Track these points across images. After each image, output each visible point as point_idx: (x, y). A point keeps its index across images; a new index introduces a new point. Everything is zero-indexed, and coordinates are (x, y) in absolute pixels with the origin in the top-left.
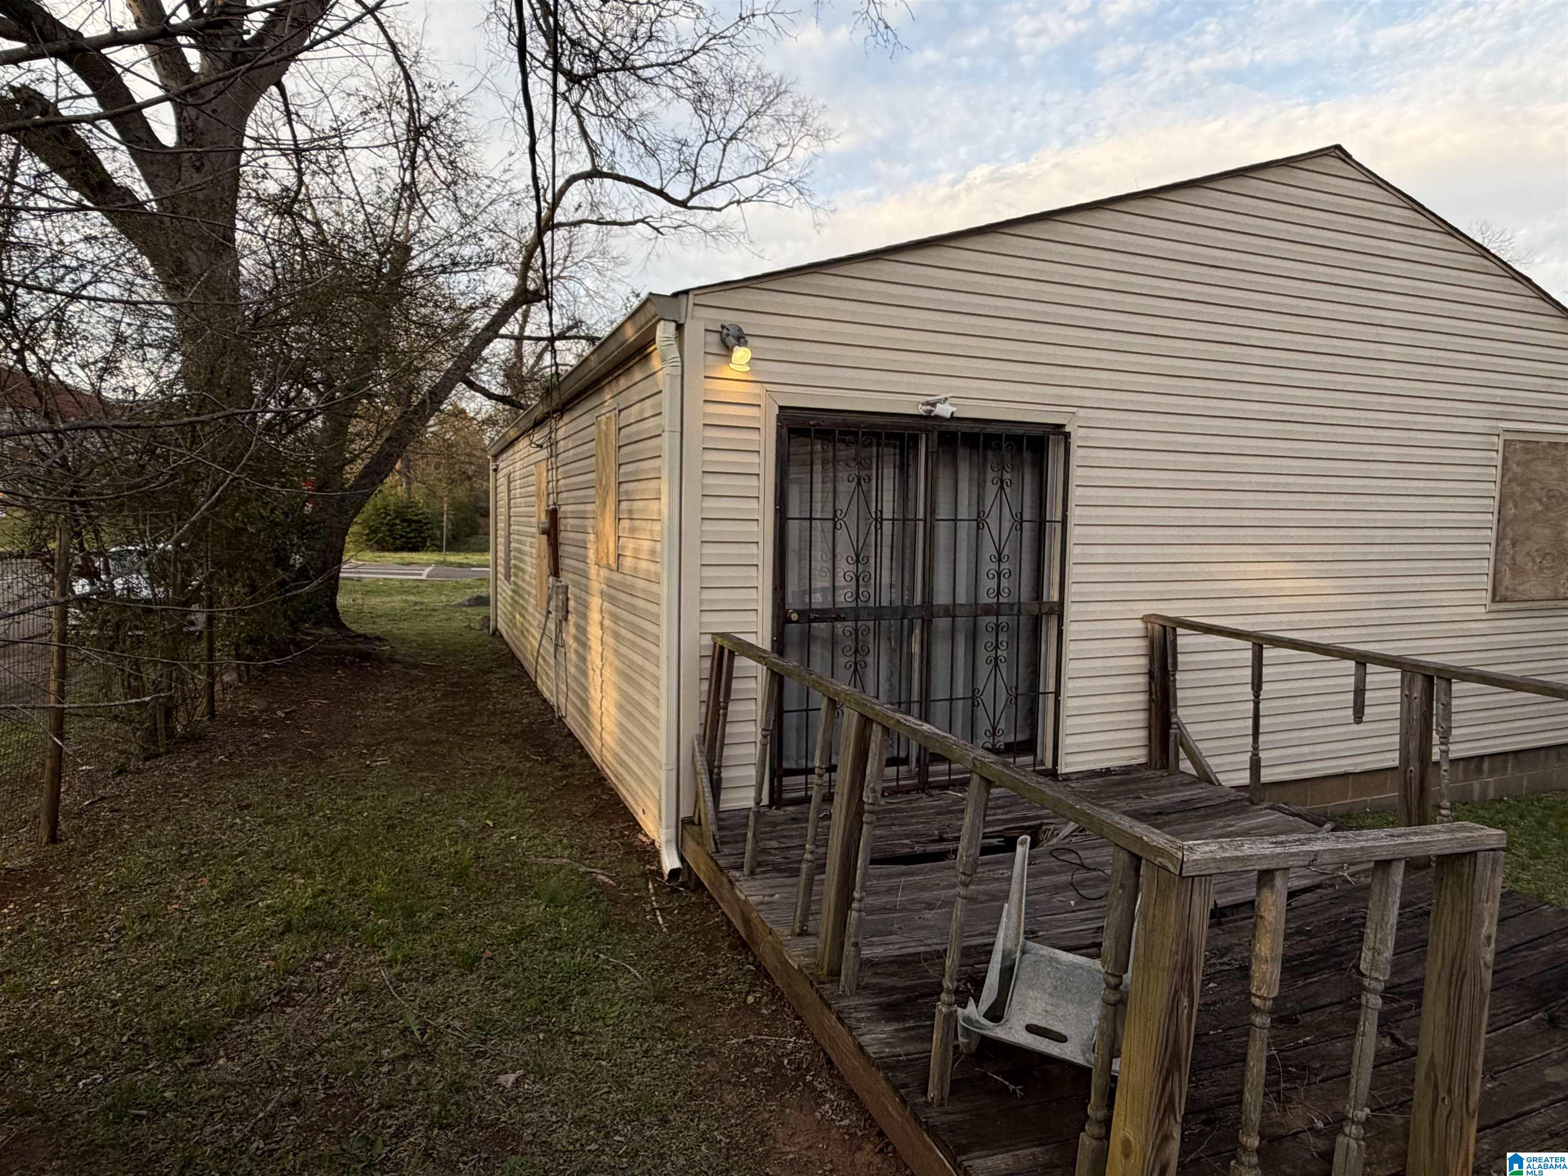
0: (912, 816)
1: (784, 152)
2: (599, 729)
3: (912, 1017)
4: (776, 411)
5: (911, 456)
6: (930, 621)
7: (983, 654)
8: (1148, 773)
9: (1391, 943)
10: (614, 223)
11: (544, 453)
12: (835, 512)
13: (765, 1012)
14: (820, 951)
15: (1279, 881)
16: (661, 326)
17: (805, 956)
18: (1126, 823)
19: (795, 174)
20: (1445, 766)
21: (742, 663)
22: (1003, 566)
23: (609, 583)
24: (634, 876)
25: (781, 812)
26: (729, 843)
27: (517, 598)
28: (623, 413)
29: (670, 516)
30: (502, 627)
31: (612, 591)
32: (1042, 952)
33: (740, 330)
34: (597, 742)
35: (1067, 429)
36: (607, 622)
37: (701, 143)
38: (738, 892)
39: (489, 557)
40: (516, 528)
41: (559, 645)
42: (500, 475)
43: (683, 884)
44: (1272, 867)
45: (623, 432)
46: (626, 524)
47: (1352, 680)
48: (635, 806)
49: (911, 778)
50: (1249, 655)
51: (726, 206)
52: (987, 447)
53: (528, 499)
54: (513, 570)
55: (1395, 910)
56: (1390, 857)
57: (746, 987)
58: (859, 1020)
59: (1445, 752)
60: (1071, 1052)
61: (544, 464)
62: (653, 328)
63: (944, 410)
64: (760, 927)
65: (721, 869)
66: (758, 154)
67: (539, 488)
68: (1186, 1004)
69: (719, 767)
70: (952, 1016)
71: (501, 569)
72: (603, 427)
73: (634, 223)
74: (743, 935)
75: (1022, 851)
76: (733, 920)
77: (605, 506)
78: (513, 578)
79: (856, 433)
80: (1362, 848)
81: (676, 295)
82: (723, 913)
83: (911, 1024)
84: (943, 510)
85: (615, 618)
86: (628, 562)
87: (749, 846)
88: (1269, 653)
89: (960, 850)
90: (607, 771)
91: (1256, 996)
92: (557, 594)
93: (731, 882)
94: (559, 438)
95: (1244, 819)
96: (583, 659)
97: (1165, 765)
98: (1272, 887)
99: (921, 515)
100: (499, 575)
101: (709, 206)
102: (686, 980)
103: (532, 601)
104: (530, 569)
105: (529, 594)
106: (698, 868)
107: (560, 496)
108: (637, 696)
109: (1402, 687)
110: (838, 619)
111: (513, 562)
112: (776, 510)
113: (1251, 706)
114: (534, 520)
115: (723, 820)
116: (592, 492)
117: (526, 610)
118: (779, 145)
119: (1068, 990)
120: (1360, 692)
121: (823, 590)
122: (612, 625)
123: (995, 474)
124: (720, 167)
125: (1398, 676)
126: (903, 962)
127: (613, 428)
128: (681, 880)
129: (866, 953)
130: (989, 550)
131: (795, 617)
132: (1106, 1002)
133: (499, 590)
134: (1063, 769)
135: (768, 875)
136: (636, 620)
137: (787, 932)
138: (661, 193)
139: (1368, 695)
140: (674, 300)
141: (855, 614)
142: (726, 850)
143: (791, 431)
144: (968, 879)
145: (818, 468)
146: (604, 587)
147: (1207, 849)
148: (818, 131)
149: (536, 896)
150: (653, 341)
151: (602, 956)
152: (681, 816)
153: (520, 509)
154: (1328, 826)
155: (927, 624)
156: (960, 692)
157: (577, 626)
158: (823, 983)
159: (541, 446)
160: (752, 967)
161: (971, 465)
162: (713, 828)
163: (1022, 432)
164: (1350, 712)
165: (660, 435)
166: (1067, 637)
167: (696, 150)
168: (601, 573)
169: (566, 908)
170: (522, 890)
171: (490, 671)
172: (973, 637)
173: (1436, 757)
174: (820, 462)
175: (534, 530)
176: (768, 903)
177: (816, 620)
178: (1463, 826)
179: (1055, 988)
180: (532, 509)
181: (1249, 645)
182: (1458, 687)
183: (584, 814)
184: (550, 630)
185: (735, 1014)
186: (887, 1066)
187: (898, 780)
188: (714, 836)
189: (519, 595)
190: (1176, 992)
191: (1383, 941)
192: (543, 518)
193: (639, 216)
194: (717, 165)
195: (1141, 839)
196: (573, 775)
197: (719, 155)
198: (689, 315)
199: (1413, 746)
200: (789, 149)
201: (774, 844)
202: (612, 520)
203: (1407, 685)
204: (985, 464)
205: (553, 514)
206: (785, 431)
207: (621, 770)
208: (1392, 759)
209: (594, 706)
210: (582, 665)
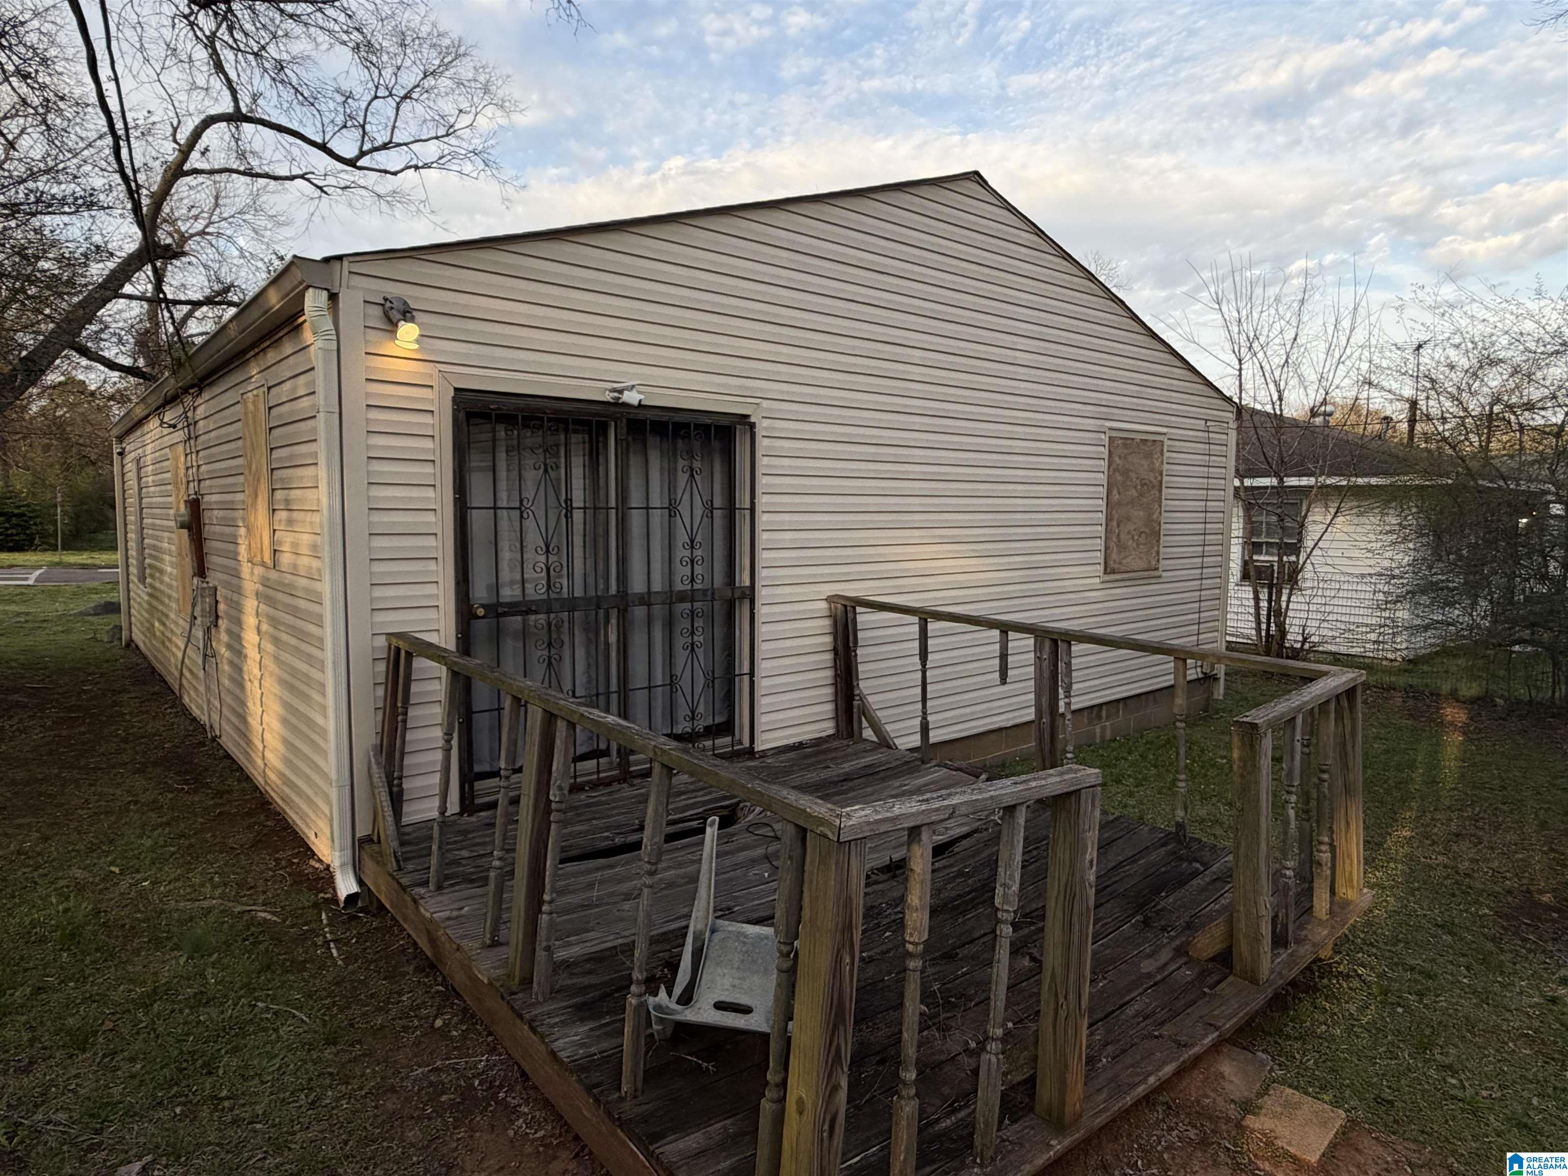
0: (614, 808)
1: (465, 120)
2: (261, 747)
3: (608, 1013)
4: (452, 393)
5: (601, 445)
6: (625, 610)
7: (681, 641)
8: (835, 744)
9: (1017, 877)
10: (266, 176)
11: (179, 436)
12: (521, 501)
13: (455, 1033)
14: (511, 960)
15: (925, 836)
16: (310, 294)
17: (495, 968)
18: (792, 797)
19: (477, 143)
20: (1069, 716)
21: (421, 664)
22: (696, 553)
23: (265, 582)
24: (303, 908)
25: (474, 819)
26: (414, 858)
27: (155, 603)
28: (273, 391)
29: (331, 508)
30: (138, 637)
31: (271, 592)
32: (730, 929)
33: (405, 303)
34: (259, 762)
35: (752, 420)
36: (265, 627)
37: (369, 98)
38: (422, 911)
39: (118, 556)
40: (150, 521)
41: (208, 655)
42: (129, 458)
43: (362, 910)
44: (918, 823)
45: (273, 411)
46: (282, 515)
47: (997, 646)
48: (306, 830)
49: (610, 770)
50: (916, 628)
51: (402, 170)
52: (676, 434)
53: (164, 488)
54: (148, 571)
55: (1020, 850)
56: (1014, 803)
57: (433, 1011)
58: (552, 1026)
59: (1068, 704)
60: (756, 1022)
61: (180, 448)
62: (301, 296)
63: (632, 397)
64: (448, 946)
65: (404, 888)
66: (437, 117)
67: (177, 475)
68: (848, 961)
69: (400, 778)
70: (643, 1005)
71: (133, 570)
72: (251, 407)
73: (292, 178)
74: (429, 954)
75: (711, 832)
76: (418, 941)
77: (256, 496)
78: (148, 580)
79: (542, 419)
80: (991, 797)
81: (327, 260)
82: (409, 935)
83: (607, 1019)
84: (636, 500)
85: (274, 622)
86: (286, 559)
87: (434, 860)
88: (933, 626)
89: (645, 840)
90: (273, 794)
91: (910, 943)
92: (202, 596)
93: (415, 901)
94: (198, 418)
95: (917, 778)
96: (239, 670)
97: (851, 734)
98: (920, 840)
99: (613, 503)
100: (132, 577)
101: (382, 168)
102: (364, 1014)
103: (174, 605)
104: (169, 569)
105: (169, 597)
106: (378, 892)
107: (203, 484)
108: (302, 707)
109: (1035, 651)
110: (528, 612)
111: (147, 561)
112: (455, 499)
113: (919, 675)
114: (172, 512)
115: (404, 834)
116: (241, 479)
117: (167, 616)
118: (461, 111)
119: (754, 961)
120: (1004, 657)
121: (512, 583)
122: (271, 630)
123: (685, 463)
124: (394, 127)
125: (1031, 641)
126: (599, 959)
127: (261, 406)
128: (360, 904)
129: (561, 954)
130: (682, 537)
131: (481, 612)
132: (780, 971)
133: (132, 594)
134: (759, 747)
135: (457, 888)
136: (299, 623)
137: (477, 945)
138: (323, 147)
139: (1010, 659)
140: (324, 265)
141: (547, 606)
142: (410, 867)
143: (470, 415)
144: (654, 868)
145: (502, 456)
146: (261, 588)
147: (863, 813)
148: (503, 101)
149: (177, 947)
150: (301, 312)
151: (260, 1004)
152: (358, 835)
153: (154, 500)
154: (983, 777)
155: (623, 613)
156: (659, 679)
157: (229, 632)
158: (515, 993)
159: (174, 426)
160: (441, 988)
161: (661, 452)
162: (395, 844)
163: (710, 421)
164: (997, 675)
165: (315, 417)
166: (759, 619)
167: (364, 105)
168: (256, 572)
169: (216, 955)
170: (158, 943)
171: (124, 691)
172: (670, 624)
173: (1062, 710)
174: (504, 449)
175: (172, 524)
176: (457, 917)
177: (505, 614)
178: (1071, 769)
179: (742, 961)
180: (170, 499)
181: (916, 619)
182: (1076, 648)
183: (242, 846)
184: (198, 639)
185: (420, 1042)
186: (580, 1068)
187: (598, 772)
188: (395, 853)
189: (157, 599)
190: (839, 950)
191: (1012, 877)
192: (182, 507)
193: (296, 172)
194: (390, 124)
195: (805, 811)
196: (229, 801)
197: (391, 113)
198: (344, 283)
199: (1045, 701)
200: (471, 116)
201: (465, 853)
202: (266, 512)
203: (1038, 648)
204: (675, 455)
205: (195, 505)
206: (462, 415)
207: (287, 790)
208: (1029, 714)
209: (254, 722)
210: (236, 676)
